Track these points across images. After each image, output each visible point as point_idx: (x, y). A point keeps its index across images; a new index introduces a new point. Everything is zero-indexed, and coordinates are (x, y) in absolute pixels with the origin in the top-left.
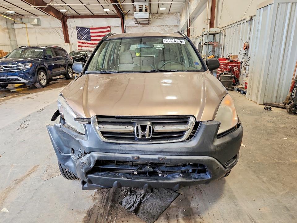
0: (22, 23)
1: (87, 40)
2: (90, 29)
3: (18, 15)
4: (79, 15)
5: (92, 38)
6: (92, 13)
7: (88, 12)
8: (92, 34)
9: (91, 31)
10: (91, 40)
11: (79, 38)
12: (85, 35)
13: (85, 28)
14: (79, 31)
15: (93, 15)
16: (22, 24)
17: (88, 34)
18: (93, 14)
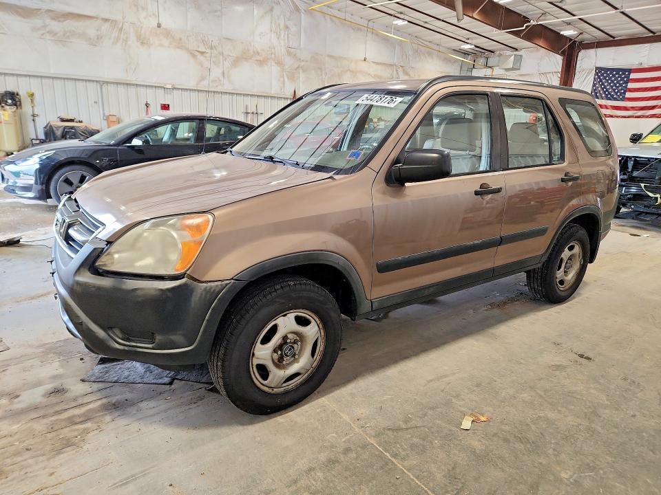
0: (486, 66)
1: (615, 99)
2: (630, 71)
3: (484, 51)
4: (612, 39)
5: (628, 95)
6: (648, 30)
7: (636, 30)
8: (630, 85)
9: (633, 76)
10: (624, 99)
11: (597, 93)
12: (612, 87)
13: (618, 70)
14: (599, 77)
15: (651, 34)
16: (485, 69)
17: (621, 85)
18: (652, 32)
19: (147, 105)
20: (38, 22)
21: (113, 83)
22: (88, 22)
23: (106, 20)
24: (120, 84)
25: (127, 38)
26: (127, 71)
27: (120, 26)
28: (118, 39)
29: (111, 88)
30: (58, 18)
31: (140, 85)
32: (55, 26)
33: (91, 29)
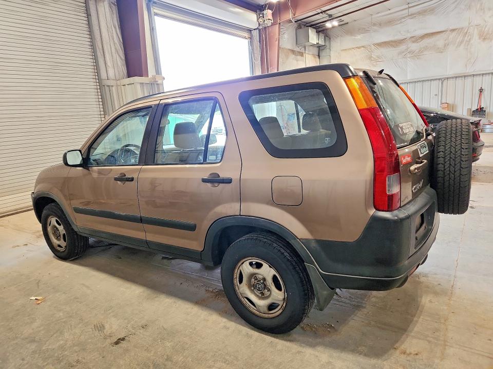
19: (481, 91)
20: (403, 47)
21: (453, 78)
22: (438, 36)
23: (453, 30)
24: (459, 77)
25: (470, 39)
26: (466, 65)
27: (466, 31)
28: (461, 42)
29: (451, 82)
30: (417, 40)
31: (477, 75)
32: (414, 47)
33: (439, 41)
